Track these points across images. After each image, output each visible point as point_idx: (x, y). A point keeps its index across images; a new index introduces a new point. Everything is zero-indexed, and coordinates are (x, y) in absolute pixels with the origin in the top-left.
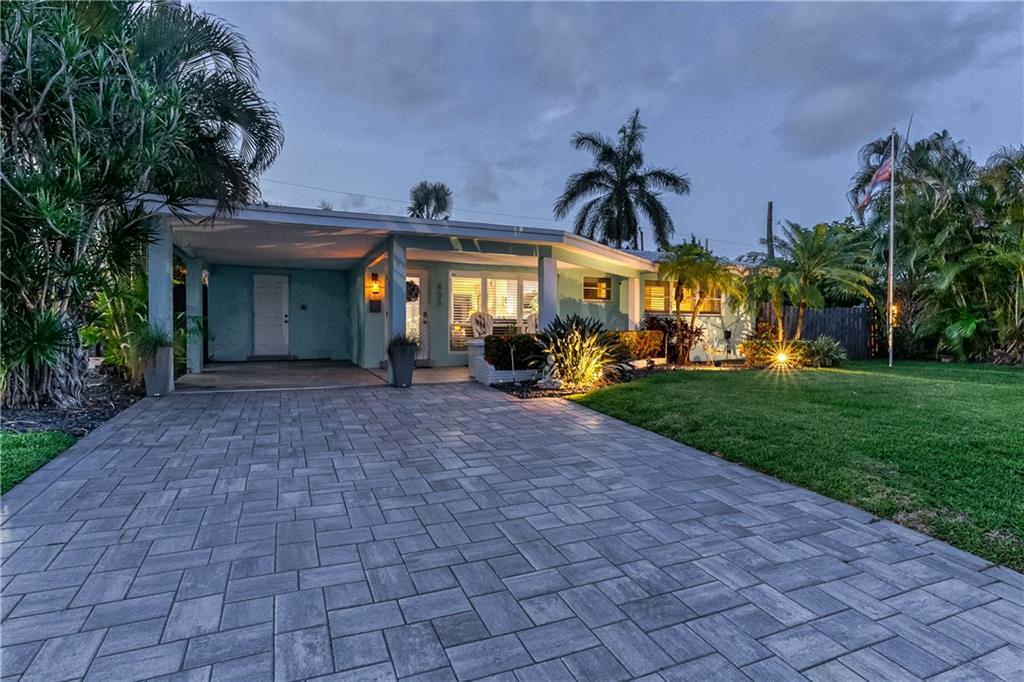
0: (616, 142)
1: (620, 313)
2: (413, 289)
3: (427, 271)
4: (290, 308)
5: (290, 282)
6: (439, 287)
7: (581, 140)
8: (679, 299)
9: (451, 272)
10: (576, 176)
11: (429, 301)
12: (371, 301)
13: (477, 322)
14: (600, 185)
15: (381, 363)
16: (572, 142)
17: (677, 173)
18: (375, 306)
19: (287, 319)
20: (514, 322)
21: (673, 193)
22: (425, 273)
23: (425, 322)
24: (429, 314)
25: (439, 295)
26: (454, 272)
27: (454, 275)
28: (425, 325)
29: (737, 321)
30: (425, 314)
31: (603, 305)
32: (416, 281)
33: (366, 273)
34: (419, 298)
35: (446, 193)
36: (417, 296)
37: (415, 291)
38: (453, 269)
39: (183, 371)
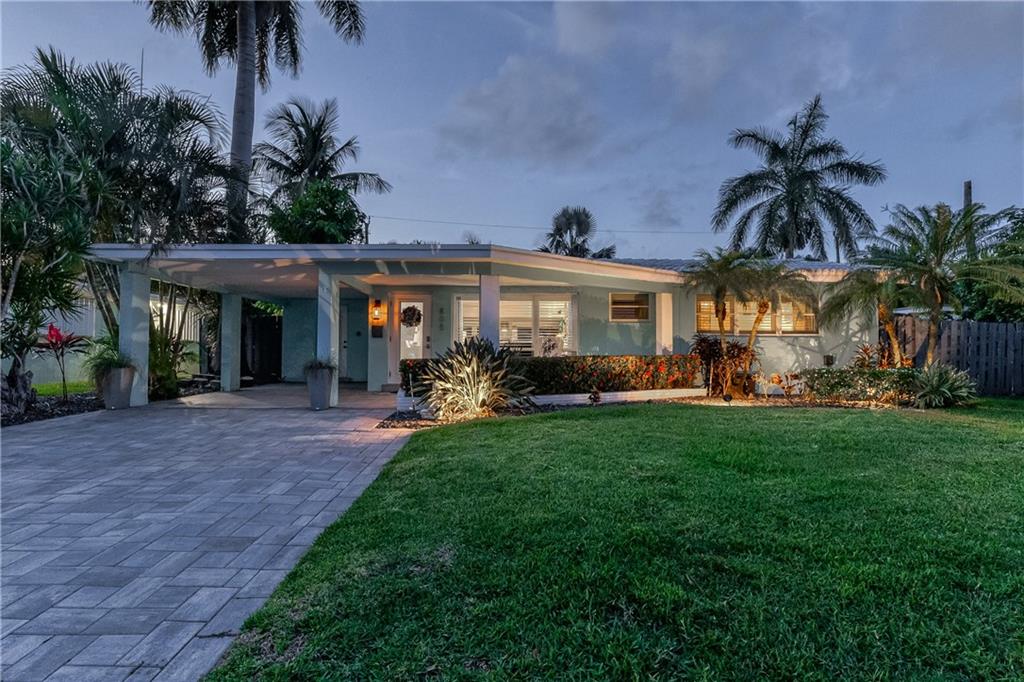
0: (785, 136)
2: (414, 314)
3: (429, 296)
4: (348, 335)
5: (348, 311)
6: (441, 311)
7: (740, 138)
8: (720, 316)
9: (455, 296)
10: (733, 181)
11: (432, 326)
12: (373, 327)
14: (766, 187)
15: (383, 386)
16: (730, 141)
17: (865, 161)
18: (378, 331)
19: (345, 344)
21: (861, 186)
22: (428, 297)
23: (428, 347)
24: (432, 338)
25: (442, 319)
26: (459, 295)
27: (458, 299)
28: (429, 350)
29: (845, 342)
30: (428, 339)
31: (637, 325)
32: (419, 306)
33: (370, 300)
34: (422, 323)
35: (587, 216)
36: (418, 320)
37: (416, 316)
38: (457, 292)
39: (217, 389)
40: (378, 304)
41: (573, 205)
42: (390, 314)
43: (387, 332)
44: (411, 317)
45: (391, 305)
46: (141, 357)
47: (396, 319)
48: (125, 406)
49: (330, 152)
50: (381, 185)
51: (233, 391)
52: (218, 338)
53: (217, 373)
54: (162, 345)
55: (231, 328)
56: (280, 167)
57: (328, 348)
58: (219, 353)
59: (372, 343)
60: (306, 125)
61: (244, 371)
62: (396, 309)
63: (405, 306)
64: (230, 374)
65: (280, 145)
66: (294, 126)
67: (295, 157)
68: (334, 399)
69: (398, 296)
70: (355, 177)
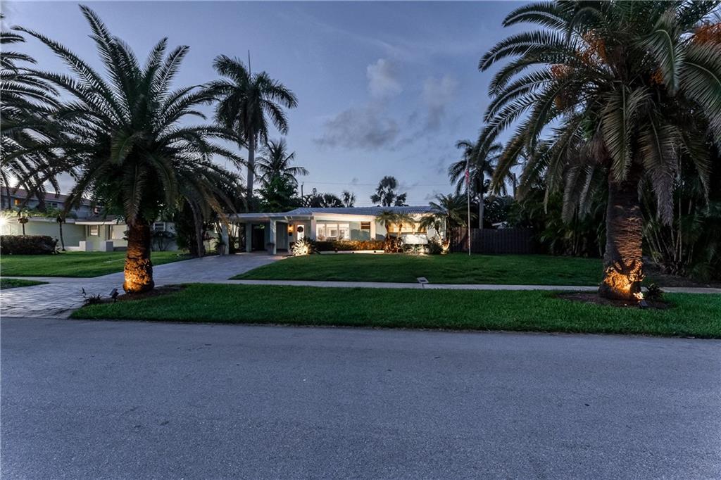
3: (305, 223)
4: (280, 235)
5: (280, 228)
6: (309, 228)
18: (291, 234)
19: (279, 238)
31: (368, 231)
32: (303, 226)
33: (288, 225)
35: (394, 180)
39: (245, 251)
40: (290, 226)
41: (389, 175)
42: (294, 229)
43: (293, 234)
44: (300, 230)
45: (294, 226)
46: (227, 242)
47: (296, 230)
48: (224, 255)
49: (284, 159)
50: (305, 172)
51: (250, 252)
52: (245, 236)
53: (245, 247)
54: (232, 239)
55: (248, 233)
56: (265, 167)
57: (273, 239)
58: (245, 241)
60: (275, 149)
61: (253, 247)
62: (296, 227)
63: (299, 226)
64: (248, 248)
65: (265, 158)
66: (270, 149)
67: (271, 162)
68: (275, 252)
69: (296, 223)
70: (295, 169)
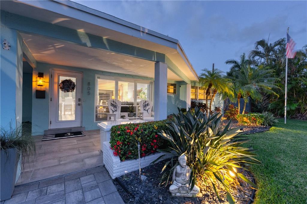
1: (180, 100)
2: (70, 85)
6: (89, 84)
9: (97, 76)
11: (82, 92)
12: (37, 91)
13: (112, 105)
20: (132, 104)
22: (80, 75)
23: (79, 105)
24: (82, 100)
25: (89, 89)
26: (99, 76)
27: (99, 78)
29: (219, 103)
30: (79, 100)
31: (173, 96)
32: (73, 80)
33: (34, 72)
34: (75, 90)
36: (73, 89)
37: (72, 86)
38: (97, 74)
40: (41, 75)
42: (51, 83)
43: (48, 95)
44: (67, 86)
45: (51, 77)
47: (56, 86)
59: (35, 102)
62: (56, 80)
63: (62, 78)
69: (57, 72)
